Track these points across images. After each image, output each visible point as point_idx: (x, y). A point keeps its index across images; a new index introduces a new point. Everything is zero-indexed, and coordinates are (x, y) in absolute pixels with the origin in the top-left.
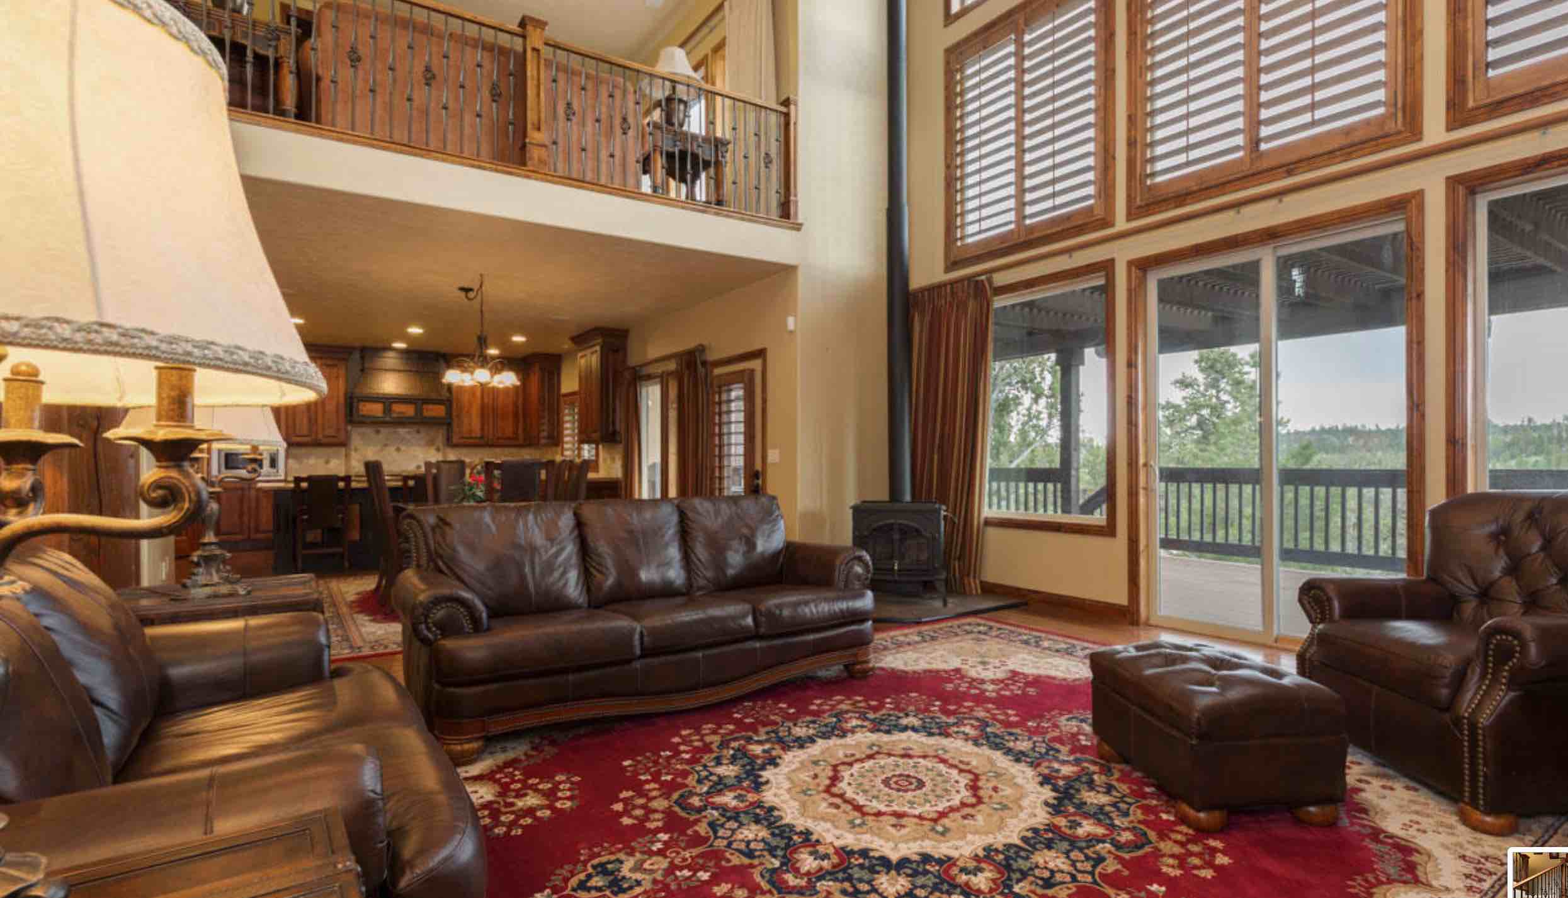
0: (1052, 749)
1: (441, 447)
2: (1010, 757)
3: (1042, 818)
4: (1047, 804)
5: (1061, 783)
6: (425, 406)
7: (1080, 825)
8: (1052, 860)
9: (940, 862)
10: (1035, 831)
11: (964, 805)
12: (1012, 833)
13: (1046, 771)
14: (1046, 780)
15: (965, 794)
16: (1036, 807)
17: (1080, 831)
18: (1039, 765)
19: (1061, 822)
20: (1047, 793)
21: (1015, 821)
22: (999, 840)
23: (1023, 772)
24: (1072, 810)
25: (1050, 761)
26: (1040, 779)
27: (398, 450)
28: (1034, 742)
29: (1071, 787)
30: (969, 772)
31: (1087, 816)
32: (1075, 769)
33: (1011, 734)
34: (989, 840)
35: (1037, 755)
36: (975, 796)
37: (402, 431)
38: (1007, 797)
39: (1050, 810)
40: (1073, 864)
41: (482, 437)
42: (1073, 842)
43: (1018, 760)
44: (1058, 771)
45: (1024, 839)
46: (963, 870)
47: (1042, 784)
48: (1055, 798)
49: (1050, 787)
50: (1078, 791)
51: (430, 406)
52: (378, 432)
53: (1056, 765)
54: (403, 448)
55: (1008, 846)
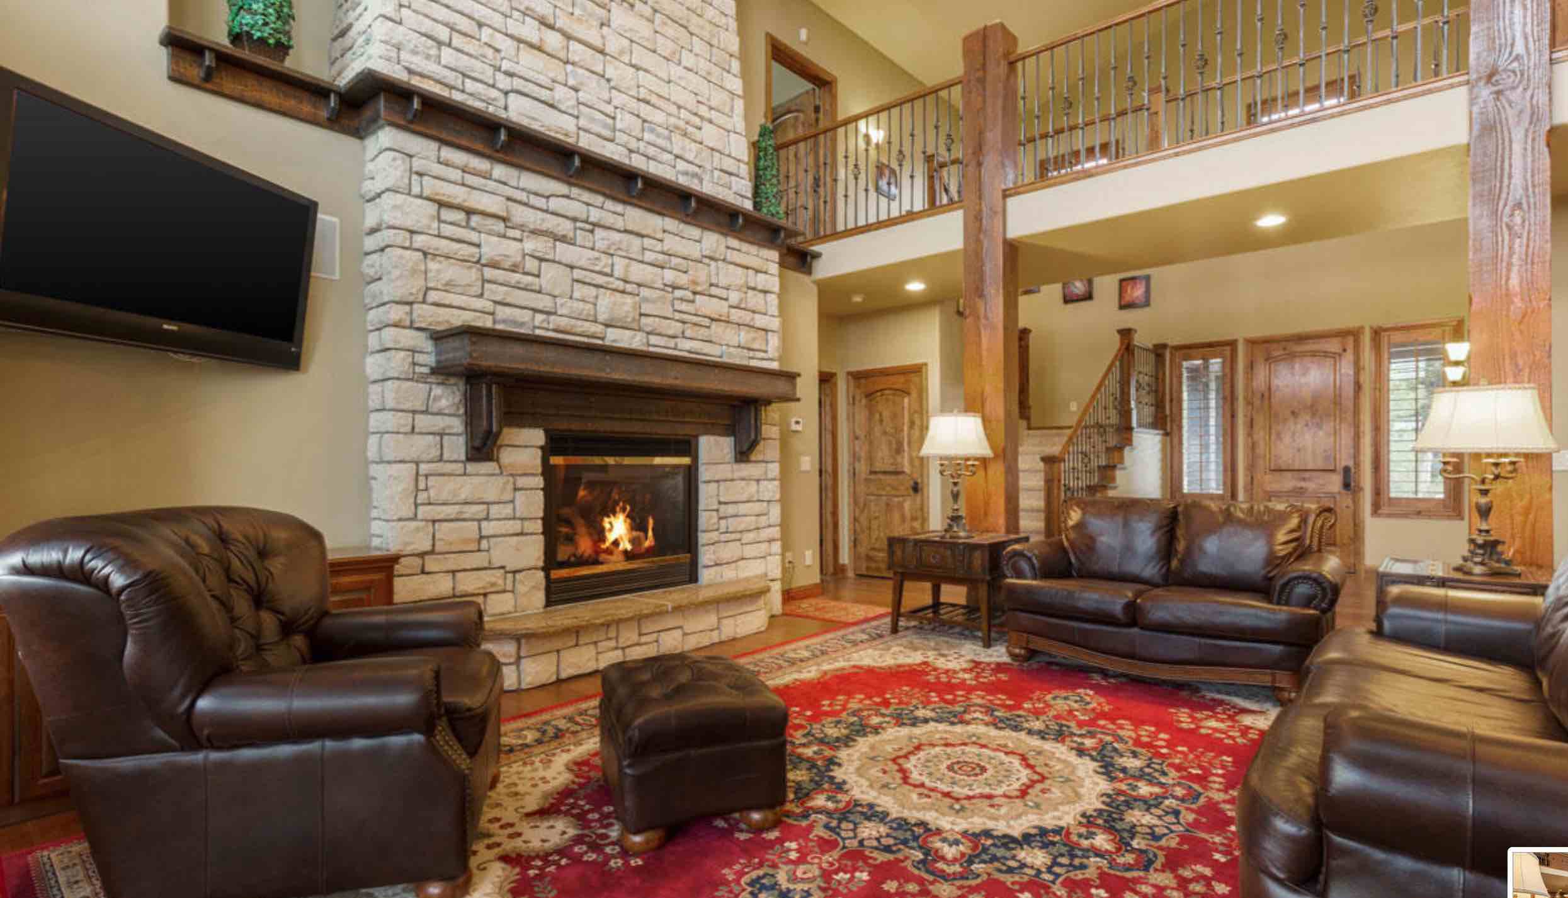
0: (832, 829)
2: (879, 809)
3: (843, 754)
4: (840, 765)
5: (826, 786)
7: (815, 753)
8: (832, 732)
9: (904, 724)
10: (847, 746)
11: (906, 757)
12: (863, 744)
13: (839, 797)
14: (840, 787)
15: (909, 765)
16: (848, 761)
17: (815, 748)
18: (848, 803)
19: (828, 753)
20: (838, 774)
21: (864, 750)
22: (872, 739)
23: (862, 792)
24: (819, 763)
25: (836, 810)
26: (846, 787)
28: (855, 837)
29: (817, 783)
30: (915, 786)
31: (808, 759)
32: (810, 804)
33: (887, 849)
34: (878, 738)
35: (852, 817)
36: (899, 765)
38: (874, 766)
39: (837, 761)
40: (822, 731)
42: (821, 742)
43: (871, 806)
44: (829, 799)
45: (854, 740)
46: (888, 723)
47: (844, 782)
48: (832, 770)
49: (837, 781)
50: (811, 780)
53: (830, 805)
55: (865, 735)
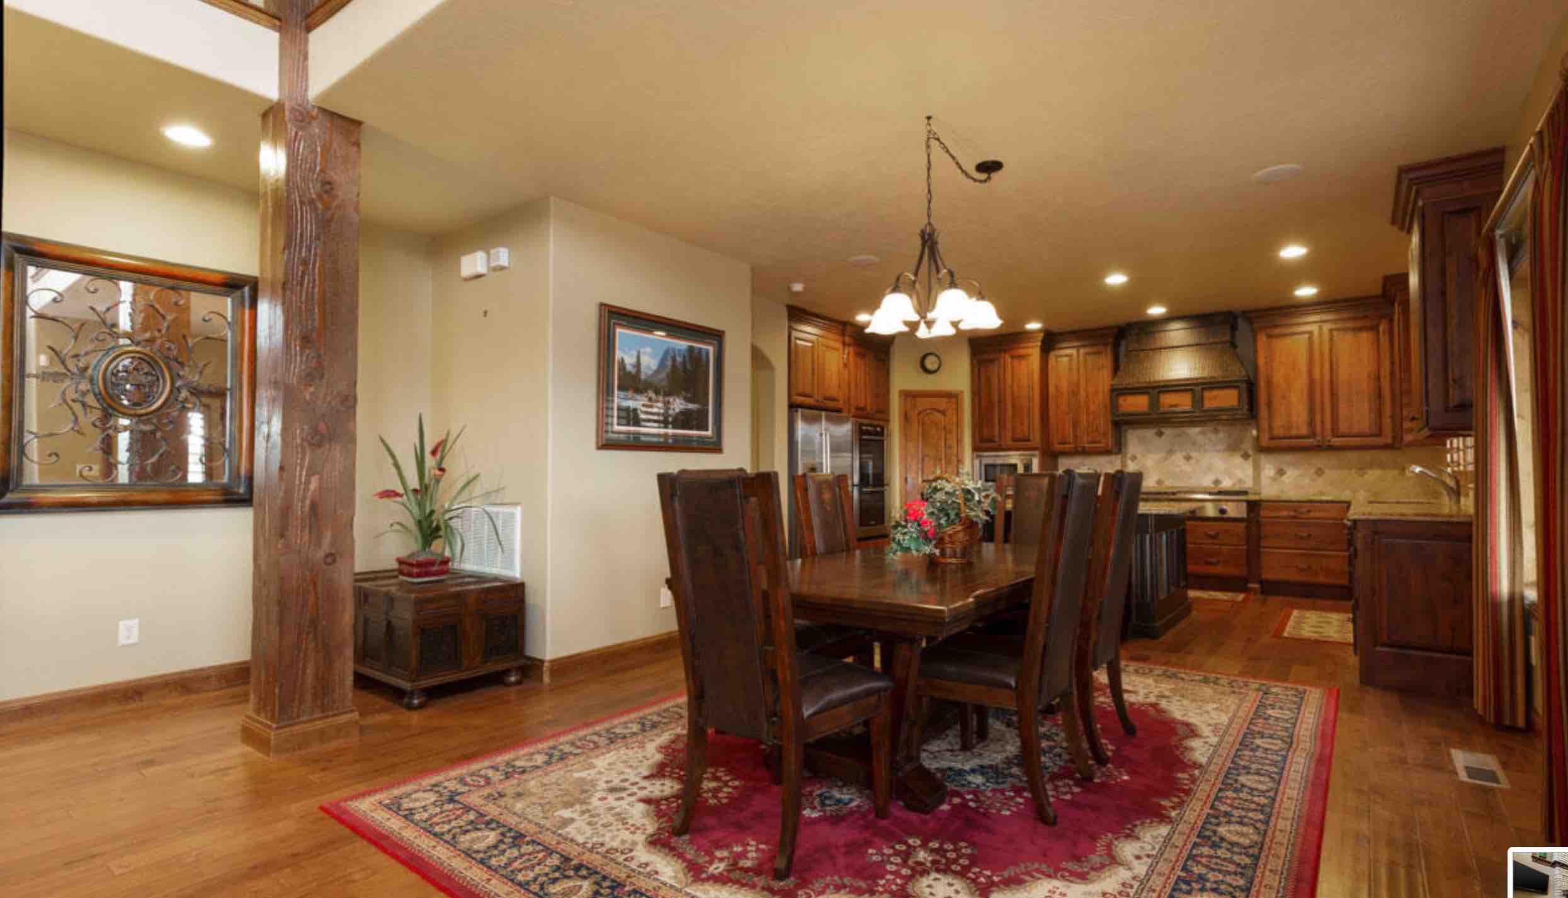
1: (1250, 452)
6: (1207, 394)
27: (1188, 458)
37: (1194, 431)
41: (1313, 434)
51: (1215, 392)
52: (1160, 434)
54: (1193, 454)
